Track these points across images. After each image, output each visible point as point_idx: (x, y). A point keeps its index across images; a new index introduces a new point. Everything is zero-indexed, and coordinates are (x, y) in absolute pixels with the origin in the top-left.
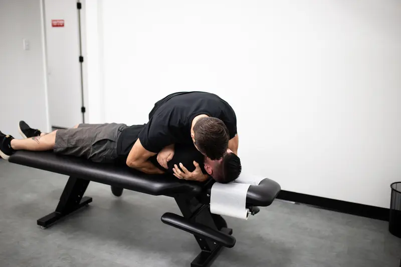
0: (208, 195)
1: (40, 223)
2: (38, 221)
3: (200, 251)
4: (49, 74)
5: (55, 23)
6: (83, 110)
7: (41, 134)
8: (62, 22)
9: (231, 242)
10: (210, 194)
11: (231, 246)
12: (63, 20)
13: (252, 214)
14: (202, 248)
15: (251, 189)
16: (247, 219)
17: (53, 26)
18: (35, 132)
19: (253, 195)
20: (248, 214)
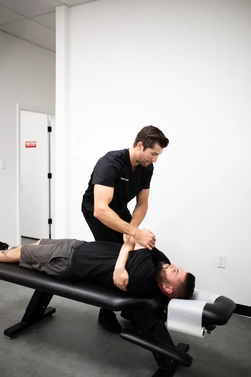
0: (165, 311)
1: (6, 333)
2: (5, 331)
3: (158, 367)
4: (21, 188)
5: (28, 144)
6: (50, 221)
7: (9, 248)
8: (35, 143)
9: (188, 361)
10: (167, 311)
11: (189, 365)
12: (35, 142)
13: (208, 332)
14: (159, 365)
15: (207, 307)
16: (203, 337)
17: (27, 147)
18: (4, 246)
19: (209, 314)
20: (204, 332)
